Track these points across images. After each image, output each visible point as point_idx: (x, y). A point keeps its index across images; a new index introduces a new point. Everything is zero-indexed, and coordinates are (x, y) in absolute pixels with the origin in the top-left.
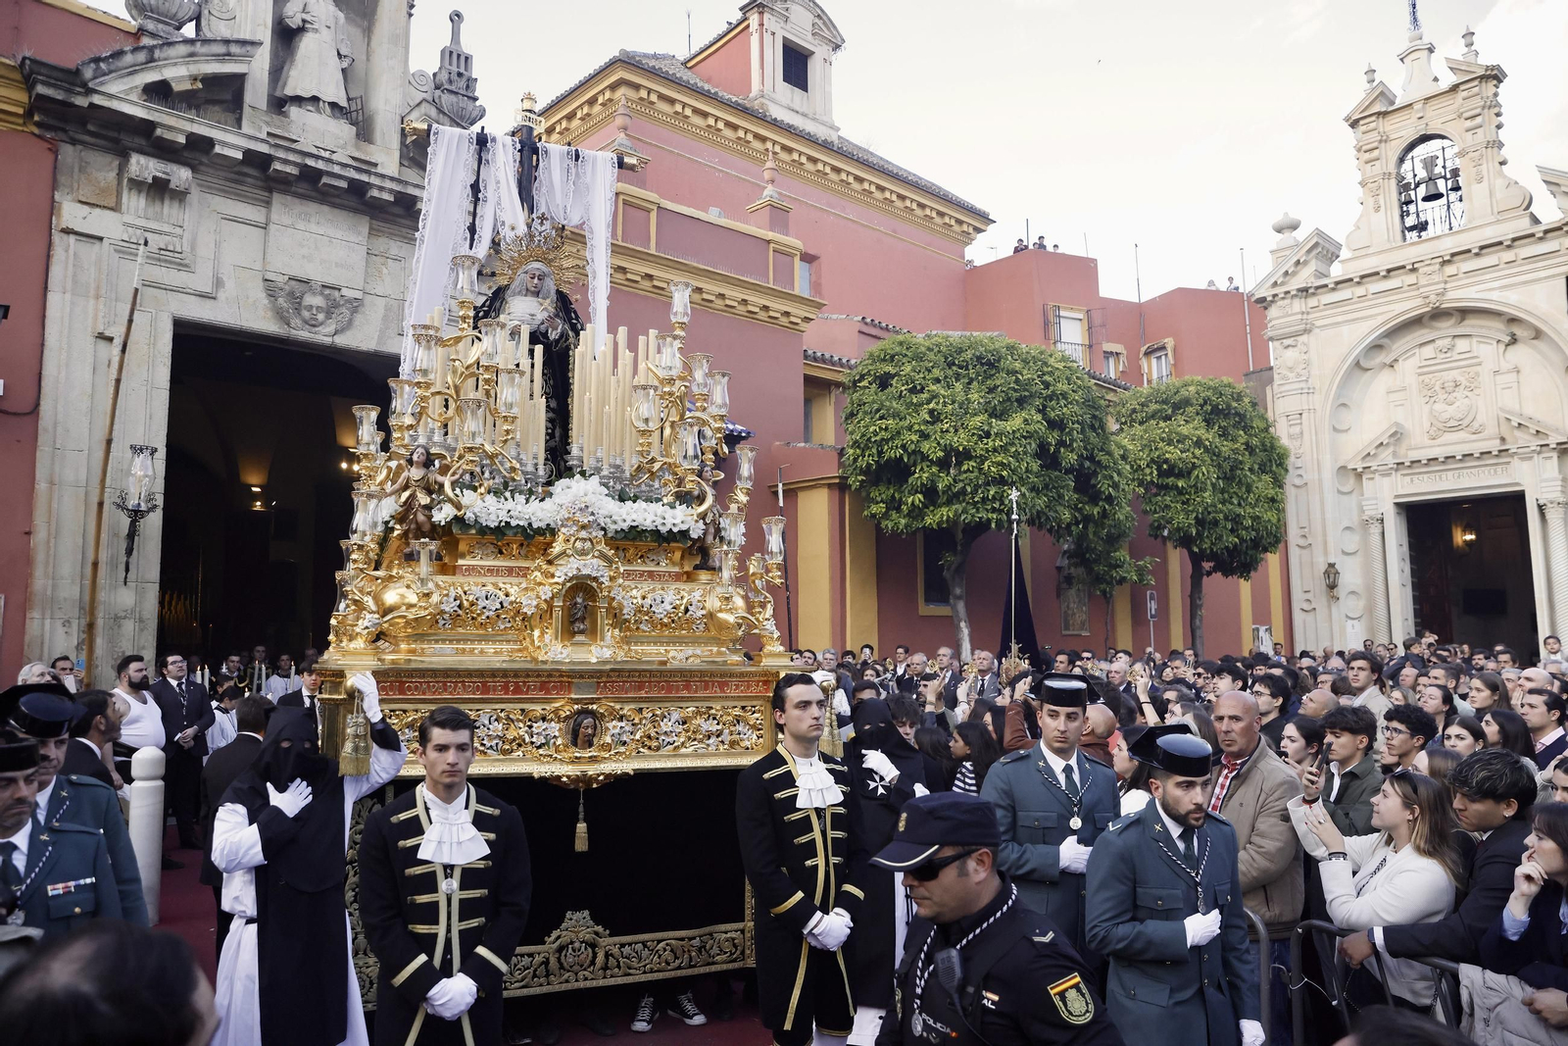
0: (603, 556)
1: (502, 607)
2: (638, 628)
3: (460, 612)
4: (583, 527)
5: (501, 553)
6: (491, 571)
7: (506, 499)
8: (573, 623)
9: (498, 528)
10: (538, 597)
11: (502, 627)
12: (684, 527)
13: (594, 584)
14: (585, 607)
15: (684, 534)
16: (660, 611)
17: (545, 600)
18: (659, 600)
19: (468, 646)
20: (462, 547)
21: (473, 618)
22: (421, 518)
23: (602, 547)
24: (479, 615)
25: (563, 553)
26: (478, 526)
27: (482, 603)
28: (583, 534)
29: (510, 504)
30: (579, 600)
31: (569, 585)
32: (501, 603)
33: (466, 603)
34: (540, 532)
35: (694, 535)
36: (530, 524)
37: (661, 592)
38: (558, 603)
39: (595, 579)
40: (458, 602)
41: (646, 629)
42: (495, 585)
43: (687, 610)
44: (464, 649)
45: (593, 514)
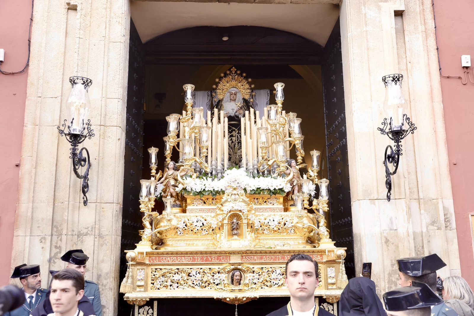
0: (244, 201)
1: (203, 225)
2: (263, 233)
3: (186, 228)
4: (235, 189)
5: (205, 203)
6: (201, 210)
7: (204, 180)
8: (233, 230)
9: (200, 192)
10: (218, 220)
11: (204, 234)
12: (281, 187)
13: (241, 214)
14: (237, 224)
15: (281, 190)
16: (273, 225)
17: (220, 221)
18: (272, 220)
19: (191, 242)
20: (188, 201)
21: (192, 230)
22: (172, 190)
23: (244, 197)
24: (194, 229)
25: (226, 201)
26: (193, 192)
27: (195, 224)
28: (235, 192)
29: (205, 182)
30: (235, 221)
31: (229, 214)
32: (203, 224)
33: (188, 224)
34: (218, 192)
35: (287, 190)
36: (214, 190)
37: (274, 216)
38: (226, 221)
39: (240, 211)
40: (185, 224)
41: (267, 233)
42: (201, 216)
43: (285, 224)
44: (189, 244)
45: (238, 183)
